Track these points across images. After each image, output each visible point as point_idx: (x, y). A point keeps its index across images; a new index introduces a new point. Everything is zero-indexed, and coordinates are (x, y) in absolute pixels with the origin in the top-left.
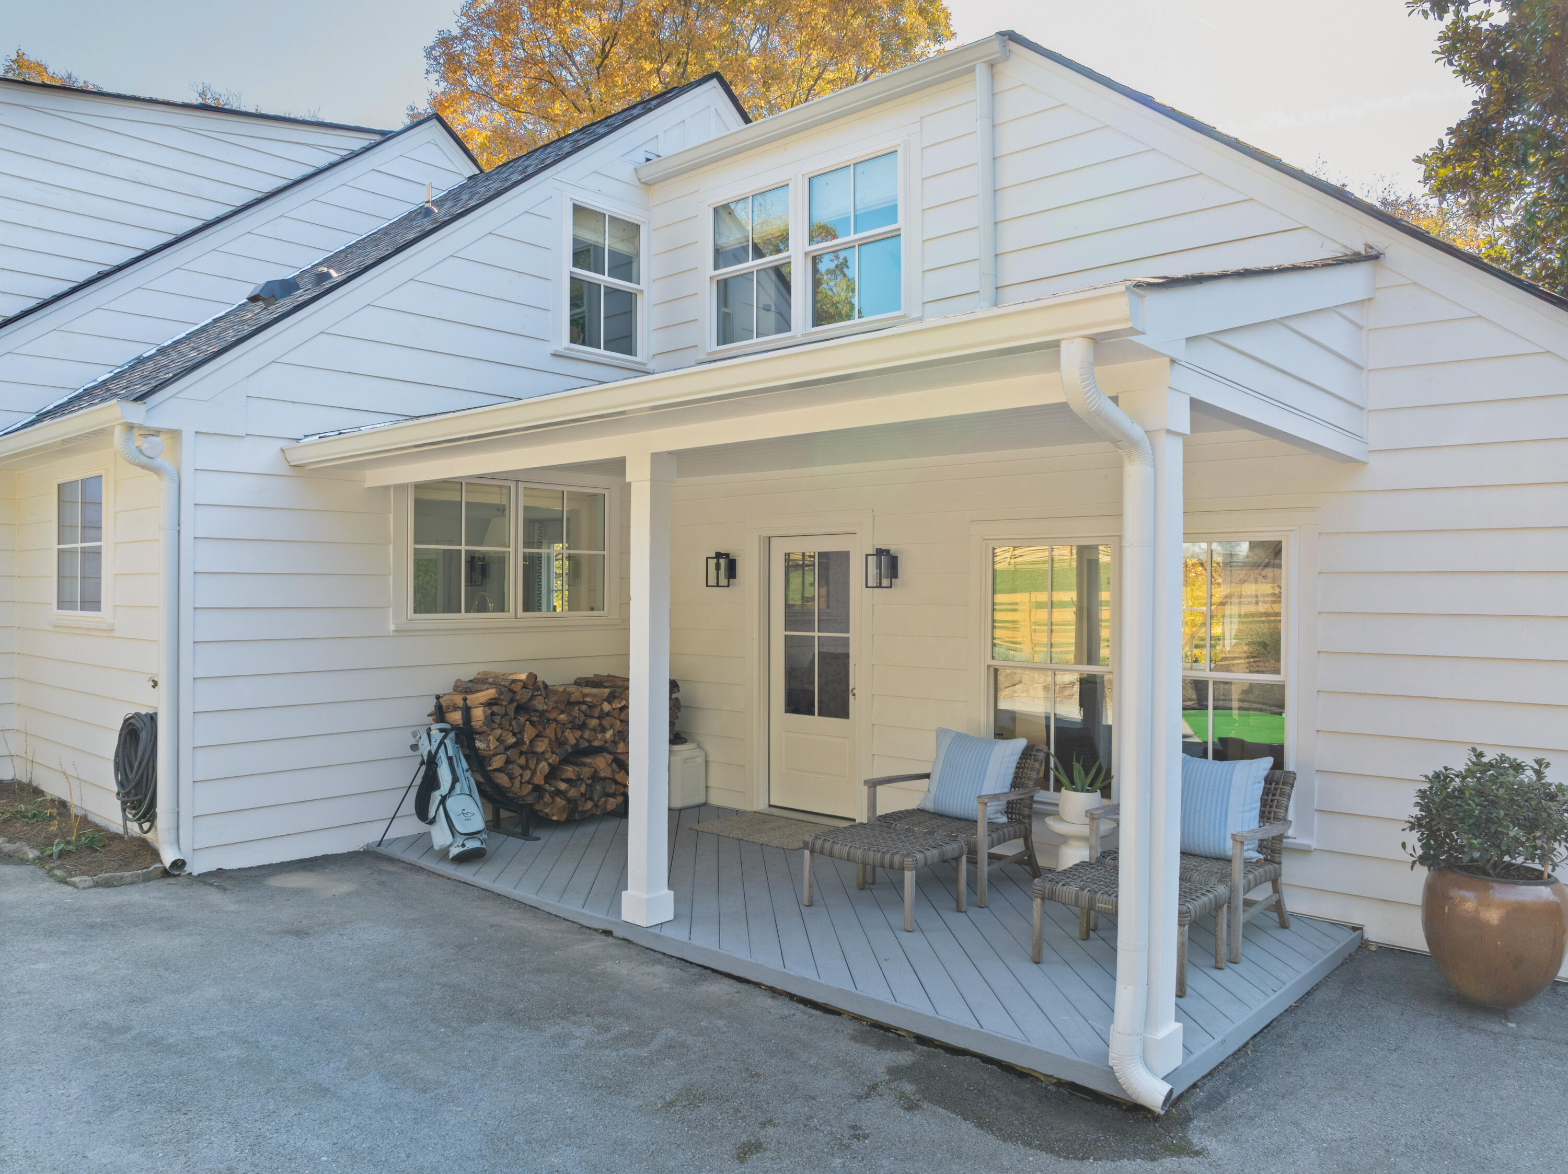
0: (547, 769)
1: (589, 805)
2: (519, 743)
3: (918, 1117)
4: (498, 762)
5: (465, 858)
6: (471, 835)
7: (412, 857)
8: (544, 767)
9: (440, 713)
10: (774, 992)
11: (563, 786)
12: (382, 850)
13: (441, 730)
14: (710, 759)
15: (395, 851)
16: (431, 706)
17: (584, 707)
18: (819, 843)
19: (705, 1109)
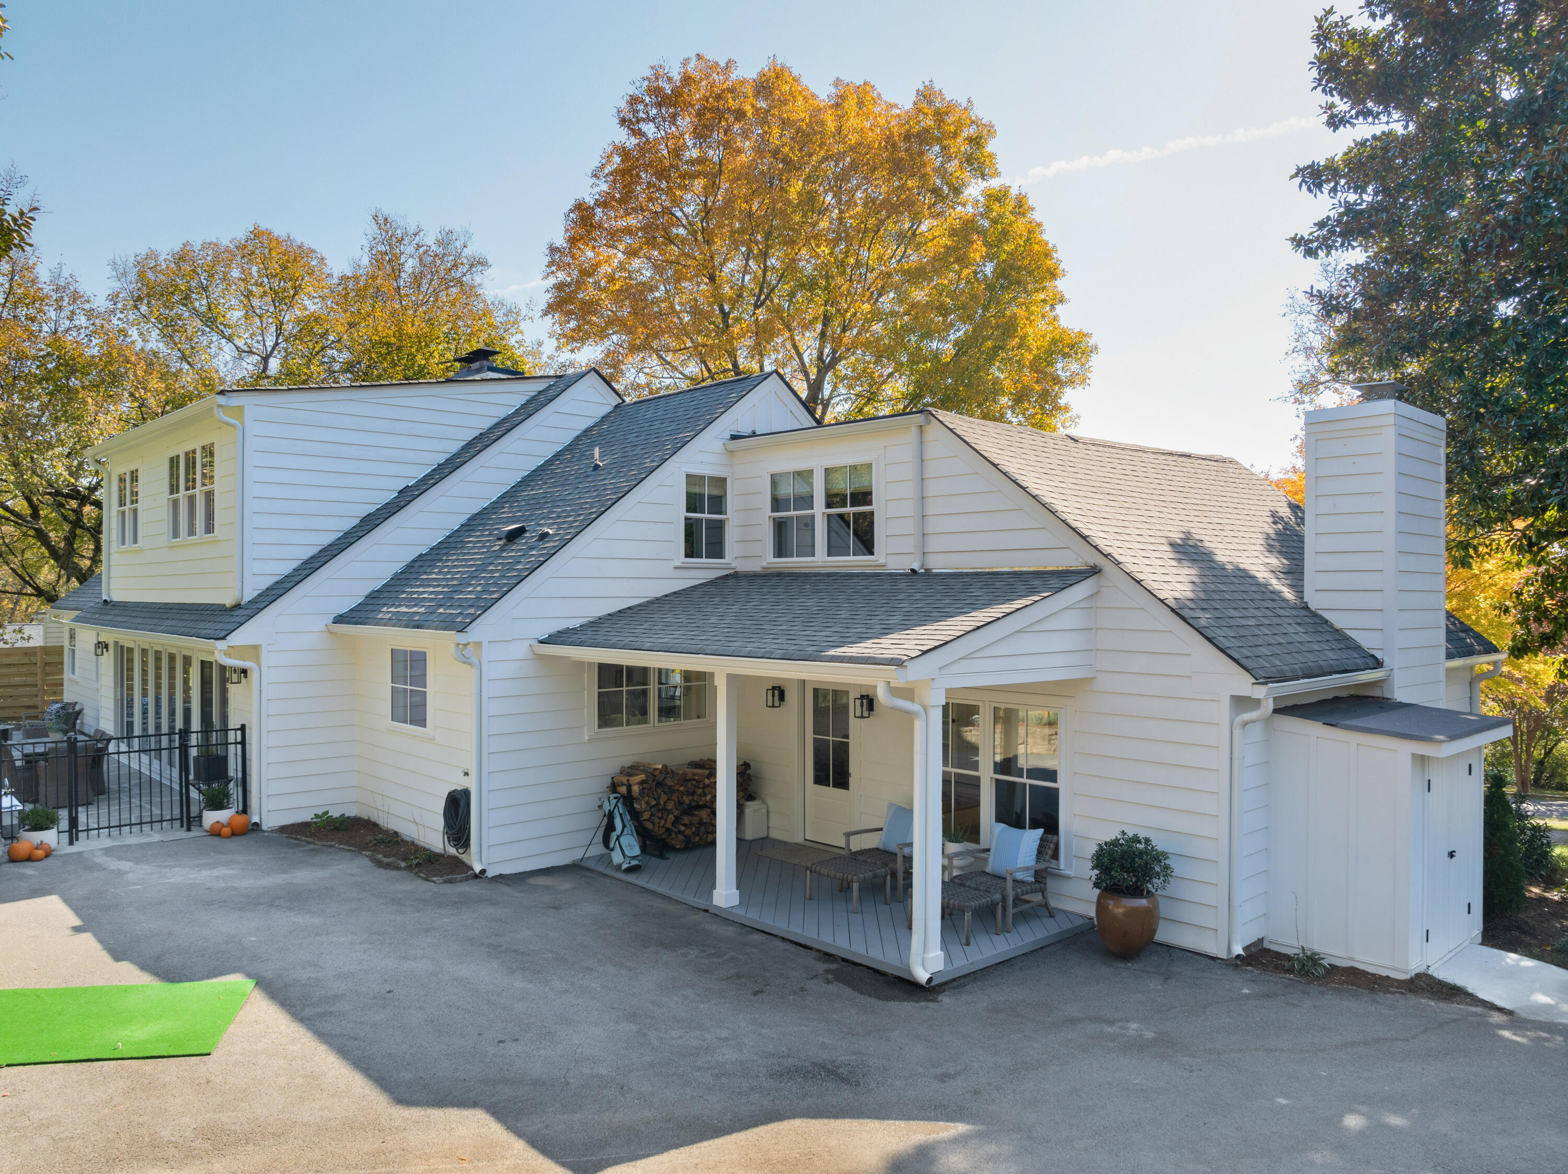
0: (673, 819)
1: (697, 839)
2: (658, 804)
3: (830, 986)
4: (646, 816)
5: (630, 870)
6: (634, 858)
7: (601, 868)
8: (671, 817)
9: (614, 787)
10: (783, 939)
11: (682, 828)
12: (583, 864)
13: (615, 798)
14: (770, 809)
15: (590, 864)
16: (608, 782)
17: (694, 782)
18: (814, 867)
19: (743, 980)
